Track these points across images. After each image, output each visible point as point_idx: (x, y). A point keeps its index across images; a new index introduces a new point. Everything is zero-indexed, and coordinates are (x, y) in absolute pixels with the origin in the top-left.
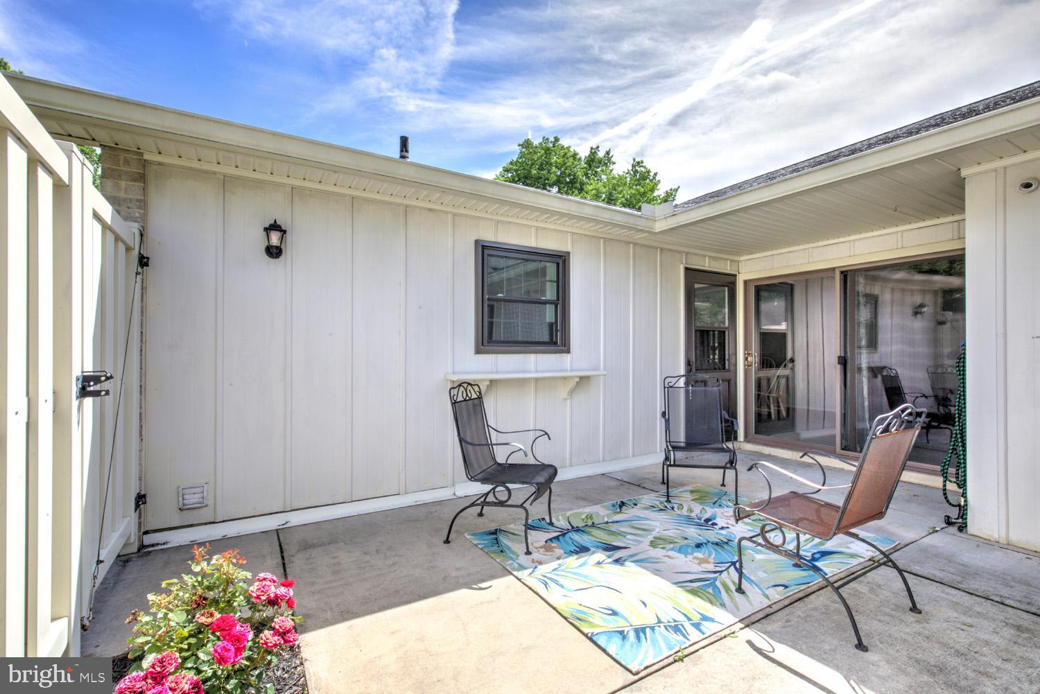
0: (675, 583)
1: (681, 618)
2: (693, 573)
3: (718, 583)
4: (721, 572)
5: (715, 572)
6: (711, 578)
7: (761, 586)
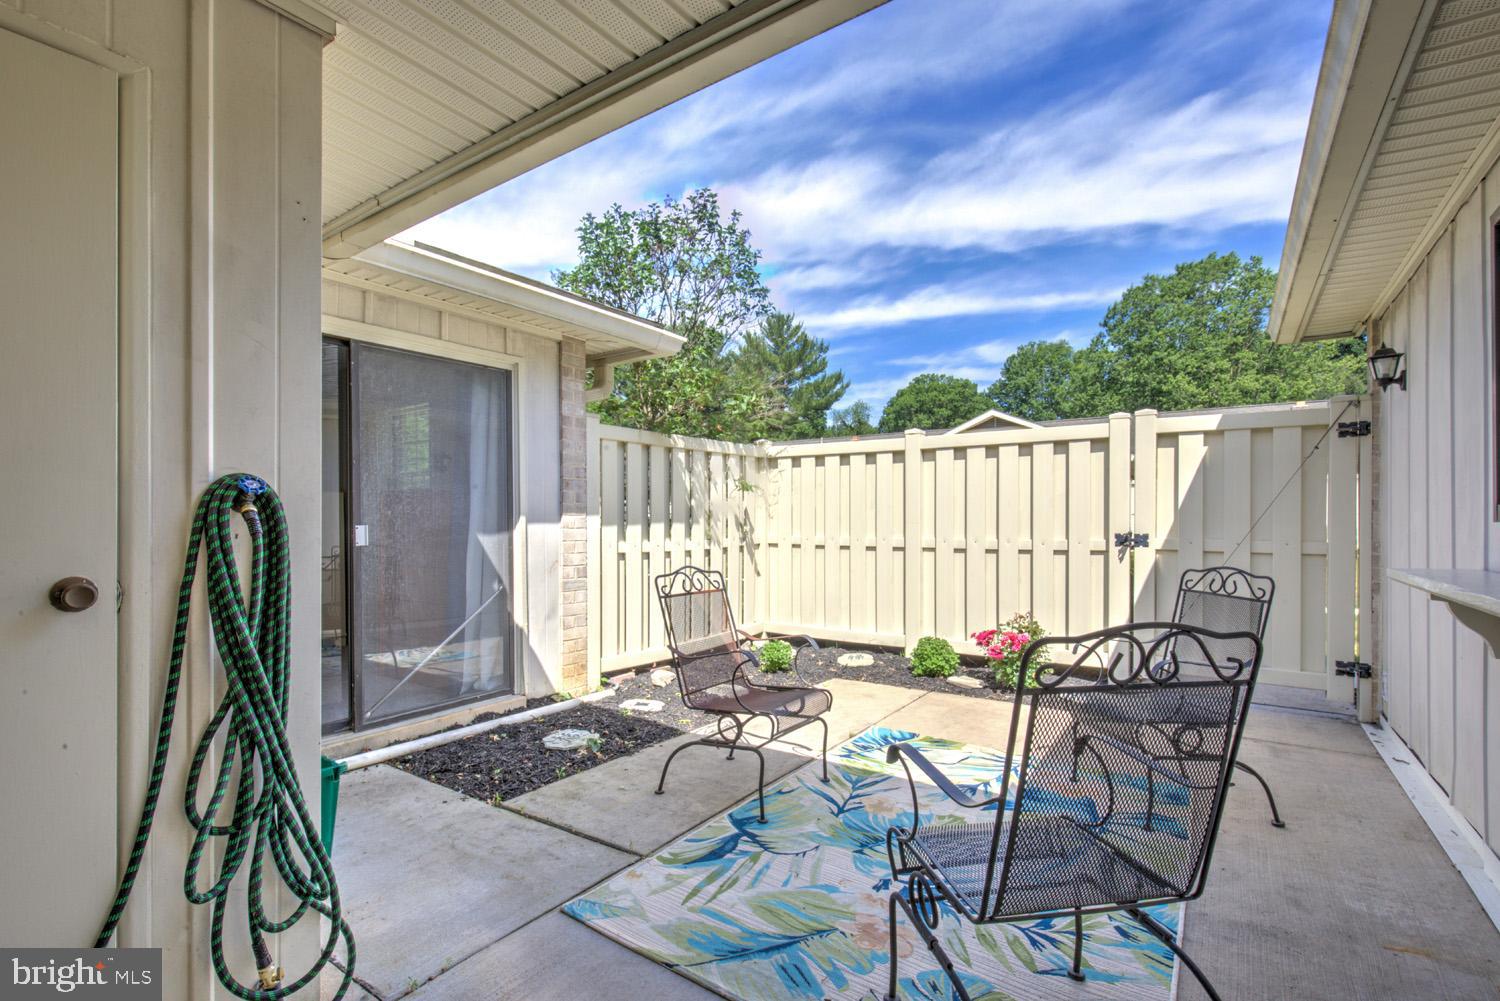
0: (889, 777)
1: (866, 754)
2: (881, 791)
3: (850, 785)
4: (851, 797)
5: (858, 796)
6: (858, 789)
7: (805, 789)
